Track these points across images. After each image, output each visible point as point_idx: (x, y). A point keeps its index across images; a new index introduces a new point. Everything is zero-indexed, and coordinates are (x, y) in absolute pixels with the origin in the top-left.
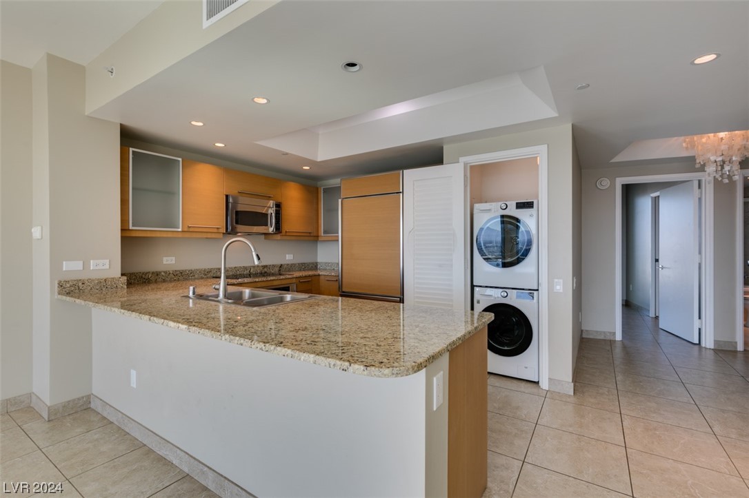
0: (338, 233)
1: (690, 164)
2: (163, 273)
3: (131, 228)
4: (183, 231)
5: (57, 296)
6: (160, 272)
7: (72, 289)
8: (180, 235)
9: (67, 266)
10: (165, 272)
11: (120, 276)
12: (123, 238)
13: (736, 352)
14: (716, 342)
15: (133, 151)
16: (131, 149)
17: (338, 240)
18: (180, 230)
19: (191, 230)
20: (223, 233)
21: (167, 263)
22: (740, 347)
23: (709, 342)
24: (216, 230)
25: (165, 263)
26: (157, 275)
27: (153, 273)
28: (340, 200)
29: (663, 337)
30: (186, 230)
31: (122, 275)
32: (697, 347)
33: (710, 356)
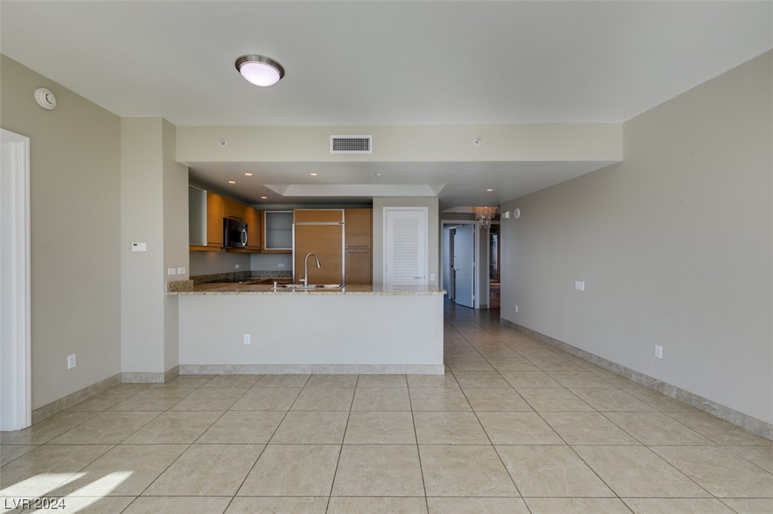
0: (292, 247)
1: (473, 216)
5: (166, 294)
7: (175, 287)
8: (205, 249)
9: (172, 272)
11: (188, 279)
12: (190, 251)
13: (487, 309)
14: (480, 306)
17: (291, 253)
18: (206, 245)
19: (210, 245)
20: (222, 248)
22: (488, 307)
23: (477, 307)
24: (218, 245)
28: (294, 225)
29: (457, 307)
30: (208, 245)
31: (190, 279)
32: (472, 310)
33: (478, 312)
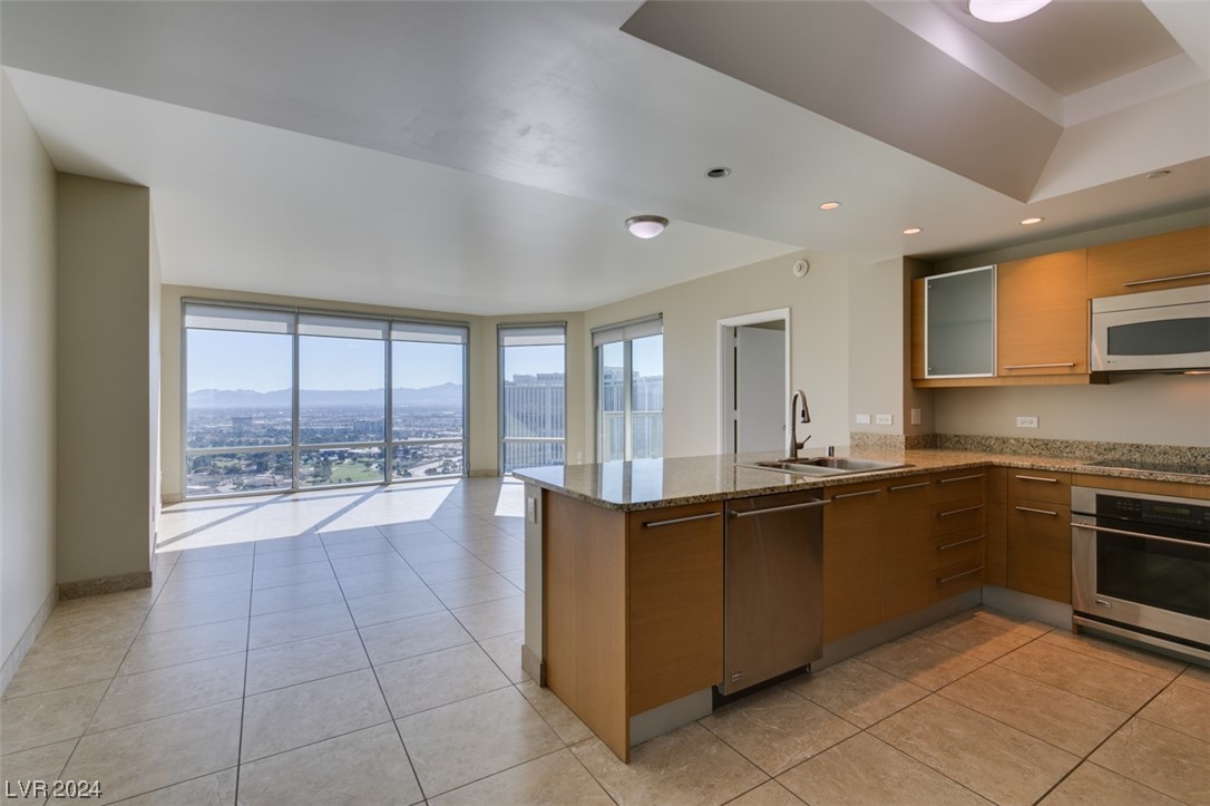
2: (1013, 441)
3: (927, 377)
4: (998, 376)
6: (1008, 439)
8: (998, 383)
9: (863, 419)
10: (1017, 440)
15: (929, 281)
16: (926, 279)
18: (994, 375)
19: (1013, 373)
20: (1089, 375)
21: (1024, 425)
25: (1019, 425)
26: (1004, 442)
27: (997, 439)
30: (1004, 373)
